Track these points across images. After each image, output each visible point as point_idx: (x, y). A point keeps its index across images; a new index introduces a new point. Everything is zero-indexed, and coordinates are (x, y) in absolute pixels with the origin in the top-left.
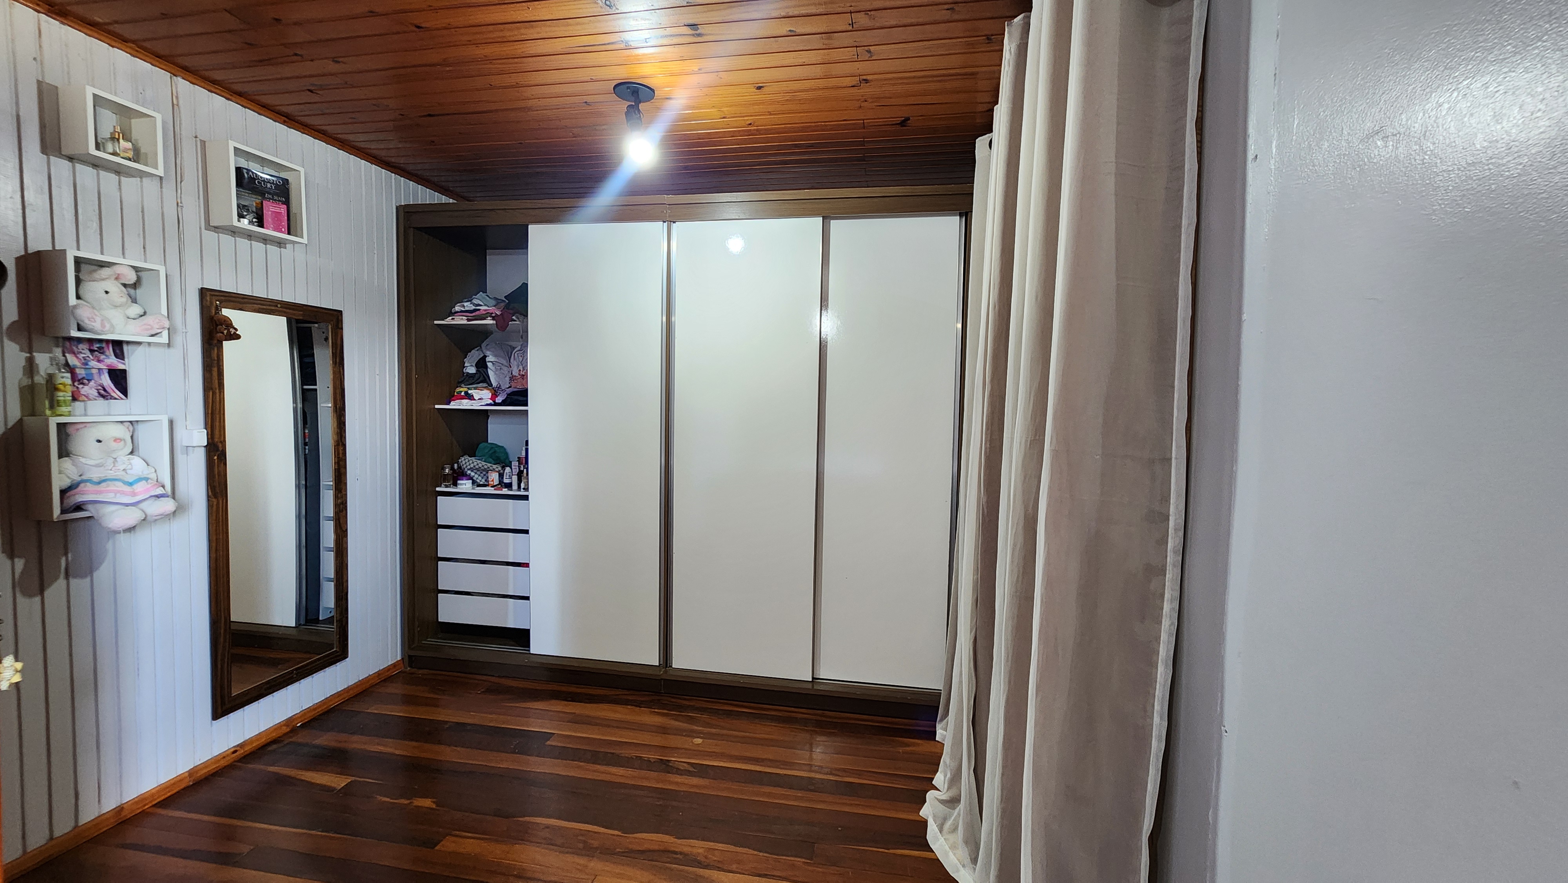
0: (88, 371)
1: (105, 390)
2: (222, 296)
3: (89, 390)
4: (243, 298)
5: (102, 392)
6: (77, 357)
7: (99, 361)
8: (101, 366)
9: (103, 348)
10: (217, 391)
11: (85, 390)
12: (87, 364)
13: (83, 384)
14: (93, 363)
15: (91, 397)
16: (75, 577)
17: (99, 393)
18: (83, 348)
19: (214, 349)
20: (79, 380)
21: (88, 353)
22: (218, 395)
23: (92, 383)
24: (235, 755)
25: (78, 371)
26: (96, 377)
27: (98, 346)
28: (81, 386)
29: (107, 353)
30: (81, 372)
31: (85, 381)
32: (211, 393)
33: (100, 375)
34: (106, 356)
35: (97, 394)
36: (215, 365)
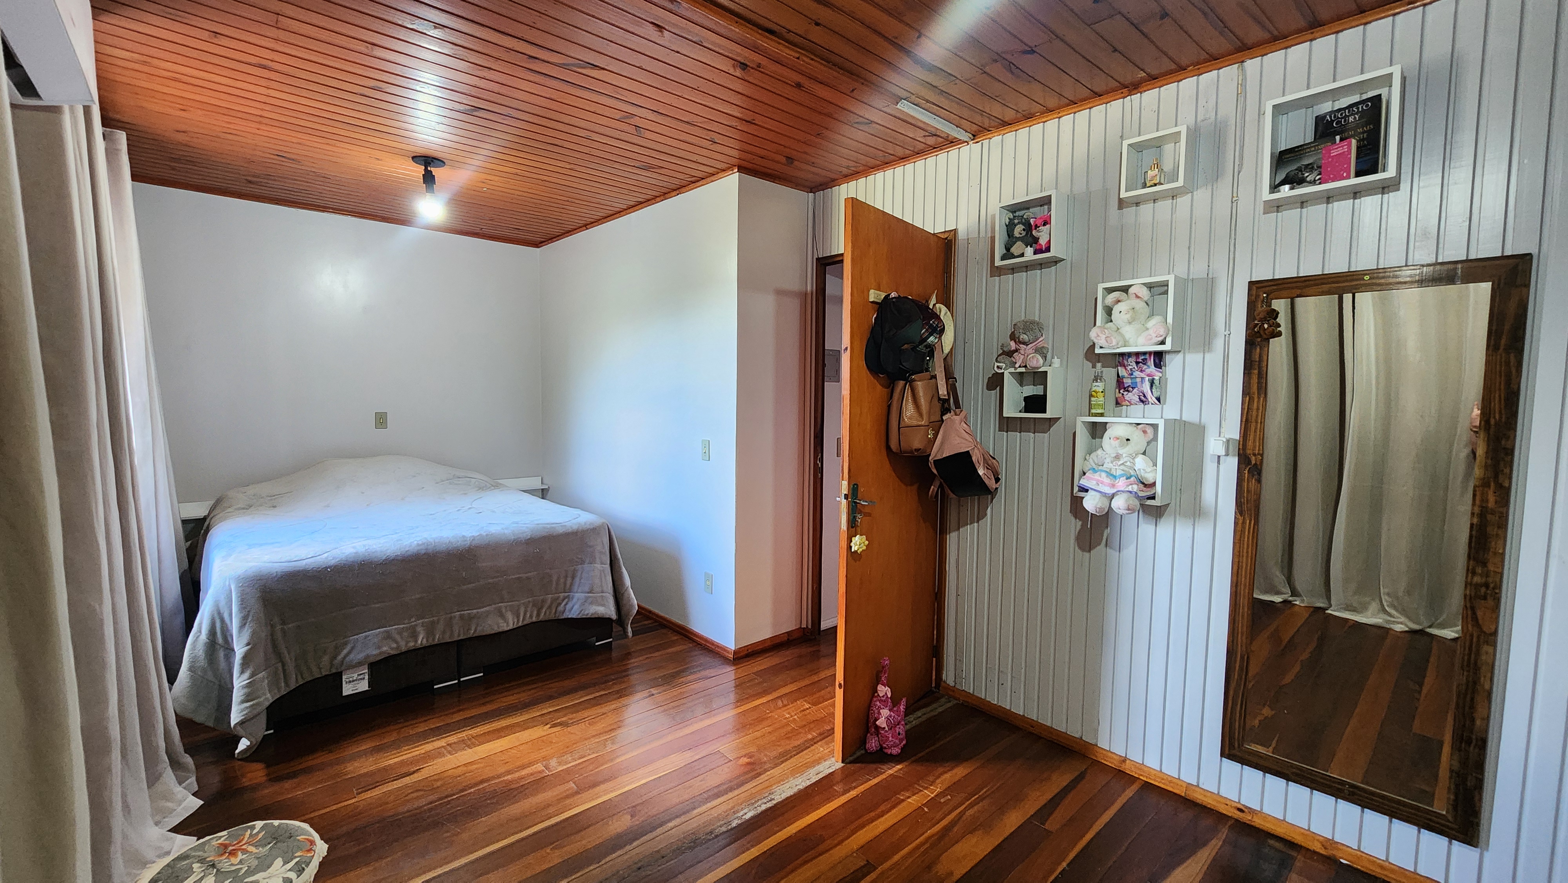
0: (1134, 381)
1: (1145, 396)
2: (1273, 285)
3: (1133, 396)
4: (1305, 281)
5: (1142, 398)
6: (1126, 369)
7: (1141, 371)
8: (1142, 375)
9: (1146, 359)
10: (1256, 396)
11: (1129, 396)
12: (1132, 374)
13: (1128, 391)
14: (1137, 374)
15: (1133, 402)
16: (1111, 548)
17: (1140, 398)
18: (1132, 360)
19: (1256, 349)
20: (1125, 388)
21: (1134, 365)
22: (1256, 400)
23: (1135, 390)
24: (1239, 813)
25: (1125, 380)
26: (1139, 385)
27: (1143, 357)
28: (1125, 393)
29: (1149, 363)
30: (1127, 382)
31: (1130, 389)
32: (1248, 398)
33: (1142, 383)
34: (1148, 366)
35: (1138, 400)
36: (1256, 367)
